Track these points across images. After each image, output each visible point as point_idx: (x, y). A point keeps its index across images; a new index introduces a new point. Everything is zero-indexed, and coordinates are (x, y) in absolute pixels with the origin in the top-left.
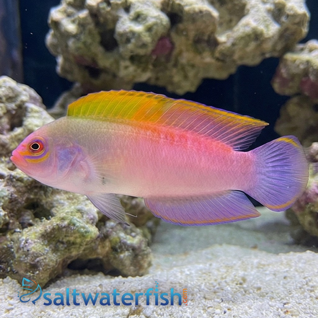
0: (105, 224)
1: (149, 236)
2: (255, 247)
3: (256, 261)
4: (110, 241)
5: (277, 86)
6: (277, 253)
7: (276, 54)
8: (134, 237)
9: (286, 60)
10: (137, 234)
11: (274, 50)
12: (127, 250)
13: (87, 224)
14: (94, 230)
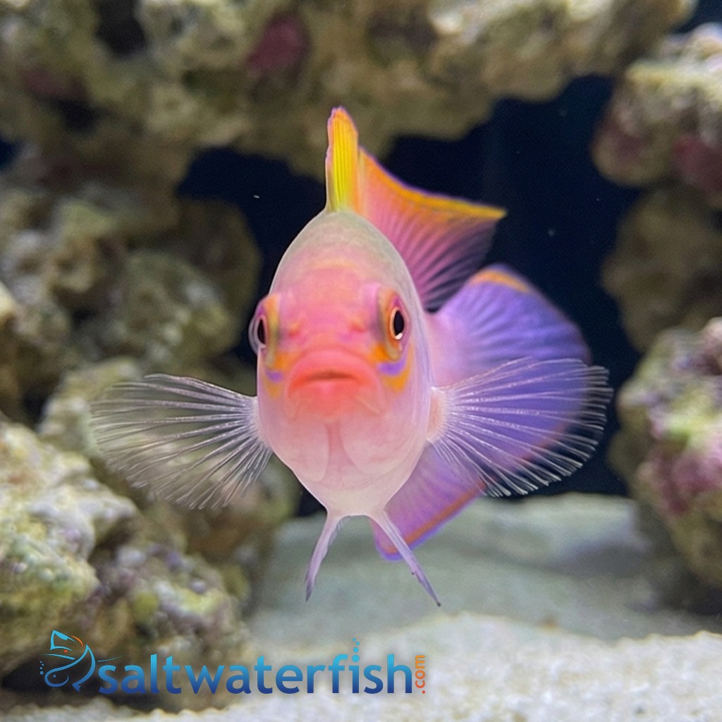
0: (113, 557)
1: (244, 589)
2: (549, 622)
3: (554, 664)
4: (131, 606)
5: (607, 158)
6: (611, 638)
7: (603, 68)
8: (200, 592)
9: (632, 83)
10: (210, 585)
11: (598, 53)
12: (181, 632)
13: (62, 556)
14: (82, 575)
